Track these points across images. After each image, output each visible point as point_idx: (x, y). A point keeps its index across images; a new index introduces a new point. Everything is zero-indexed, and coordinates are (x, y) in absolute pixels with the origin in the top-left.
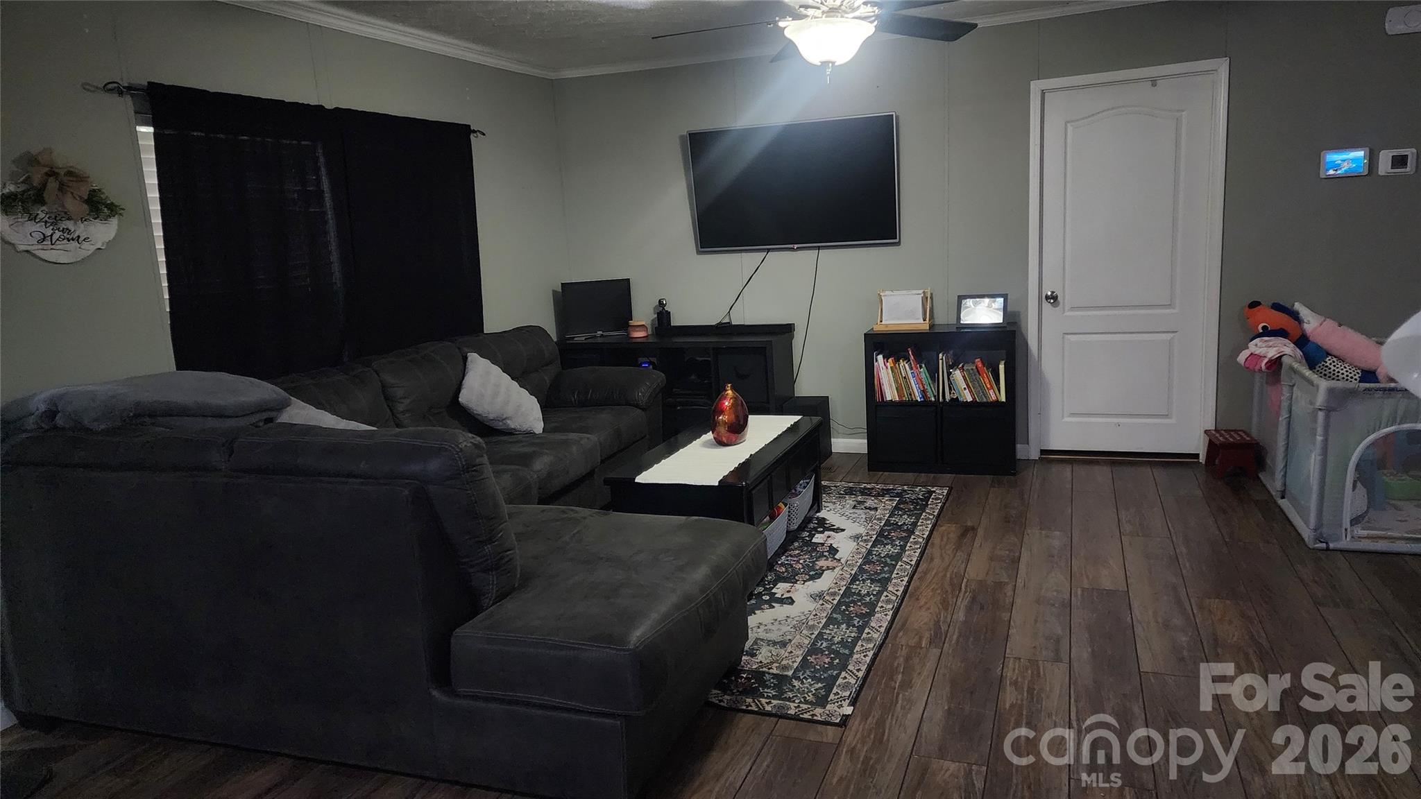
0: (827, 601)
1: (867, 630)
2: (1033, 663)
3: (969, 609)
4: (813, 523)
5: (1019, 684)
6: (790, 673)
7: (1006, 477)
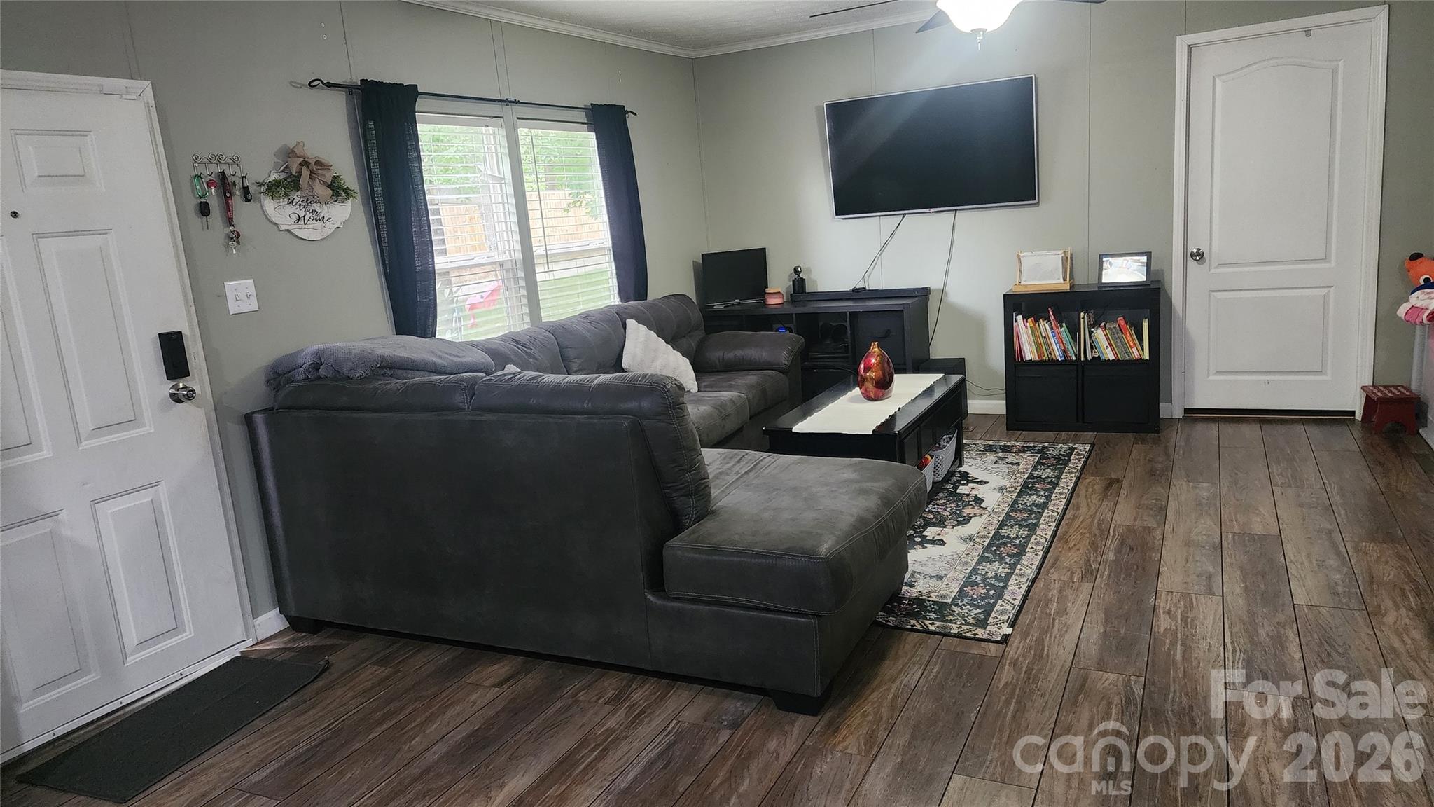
0: (977, 543)
1: (1019, 567)
2: (1186, 595)
3: (1118, 551)
4: (955, 477)
5: (1173, 612)
6: (949, 601)
7: (1150, 434)
